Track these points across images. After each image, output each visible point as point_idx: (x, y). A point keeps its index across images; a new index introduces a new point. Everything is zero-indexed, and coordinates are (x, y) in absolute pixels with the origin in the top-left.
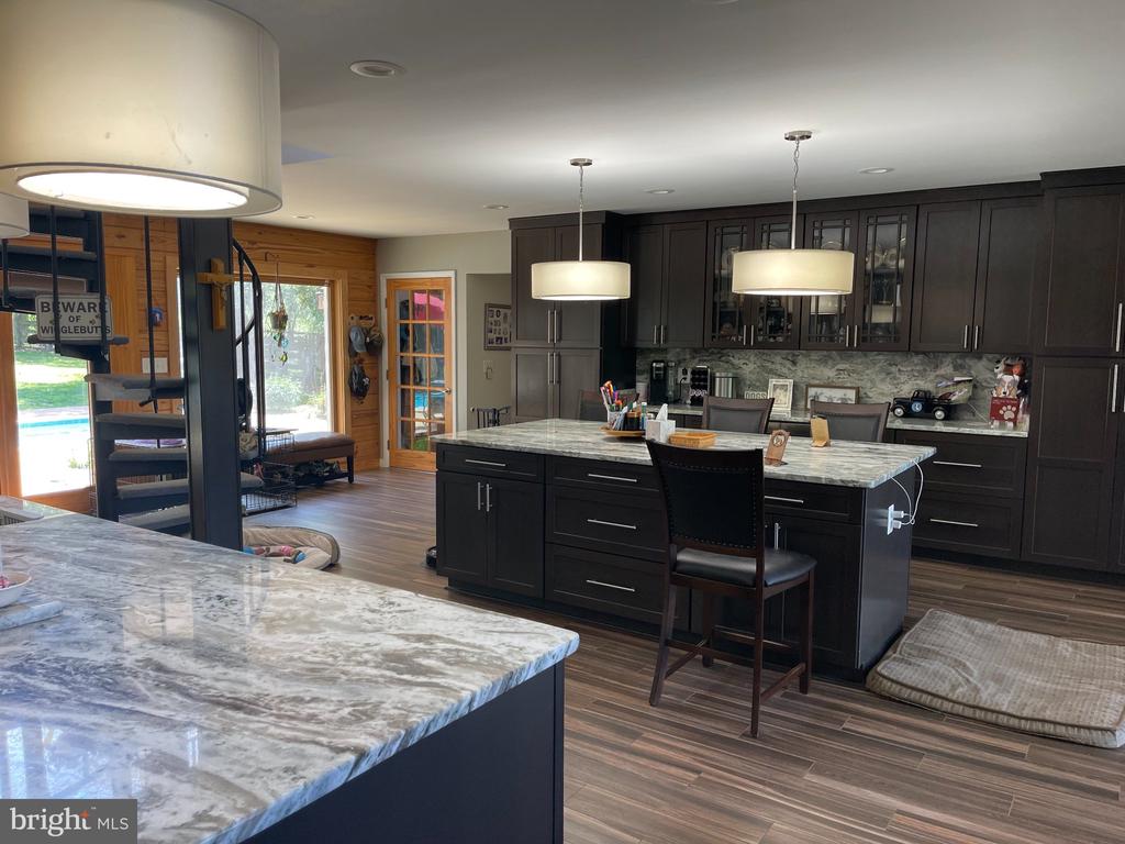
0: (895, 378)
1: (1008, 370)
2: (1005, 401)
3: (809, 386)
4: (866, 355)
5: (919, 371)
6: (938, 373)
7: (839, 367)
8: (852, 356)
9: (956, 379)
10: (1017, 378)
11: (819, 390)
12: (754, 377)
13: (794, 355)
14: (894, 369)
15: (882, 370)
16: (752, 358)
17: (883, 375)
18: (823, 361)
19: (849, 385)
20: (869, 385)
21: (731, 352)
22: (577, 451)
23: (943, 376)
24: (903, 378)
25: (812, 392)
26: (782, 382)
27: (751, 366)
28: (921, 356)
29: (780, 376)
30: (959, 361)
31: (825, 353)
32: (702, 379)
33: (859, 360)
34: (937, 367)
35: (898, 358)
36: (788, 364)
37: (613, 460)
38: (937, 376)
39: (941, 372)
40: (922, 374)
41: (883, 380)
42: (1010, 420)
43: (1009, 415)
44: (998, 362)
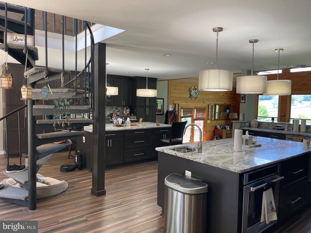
1: (127, 109)
9: (116, 111)
10: (130, 110)
30: (116, 108)
39: (113, 110)
40: (110, 110)
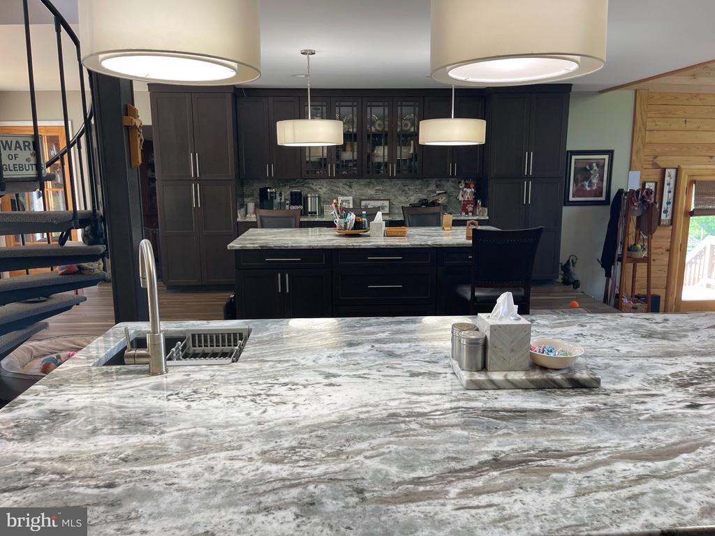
0: (406, 193)
1: (467, 186)
2: (467, 202)
3: (361, 200)
4: (391, 181)
5: (419, 189)
6: (429, 189)
7: (377, 188)
8: (383, 182)
9: (437, 192)
10: (473, 190)
11: (367, 202)
12: (327, 196)
13: (350, 182)
14: (406, 188)
15: (400, 189)
16: (325, 185)
17: (400, 192)
18: (368, 185)
19: (382, 198)
20: (393, 198)
21: (310, 181)
22: (358, 244)
23: (430, 191)
24: (411, 193)
25: (364, 203)
26: (345, 198)
27: (324, 190)
28: (420, 181)
29: (343, 195)
30: (439, 183)
31: (368, 180)
32: (297, 199)
33: (387, 184)
34: (427, 186)
35: (408, 182)
36: (347, 188)
37: (385, 247)
38: (428, 191)
39: (430, 188)
40: (421, 190)
41: (401, 195)
42: (471, 212)
43: (470, 209)
44: (460, 182)
